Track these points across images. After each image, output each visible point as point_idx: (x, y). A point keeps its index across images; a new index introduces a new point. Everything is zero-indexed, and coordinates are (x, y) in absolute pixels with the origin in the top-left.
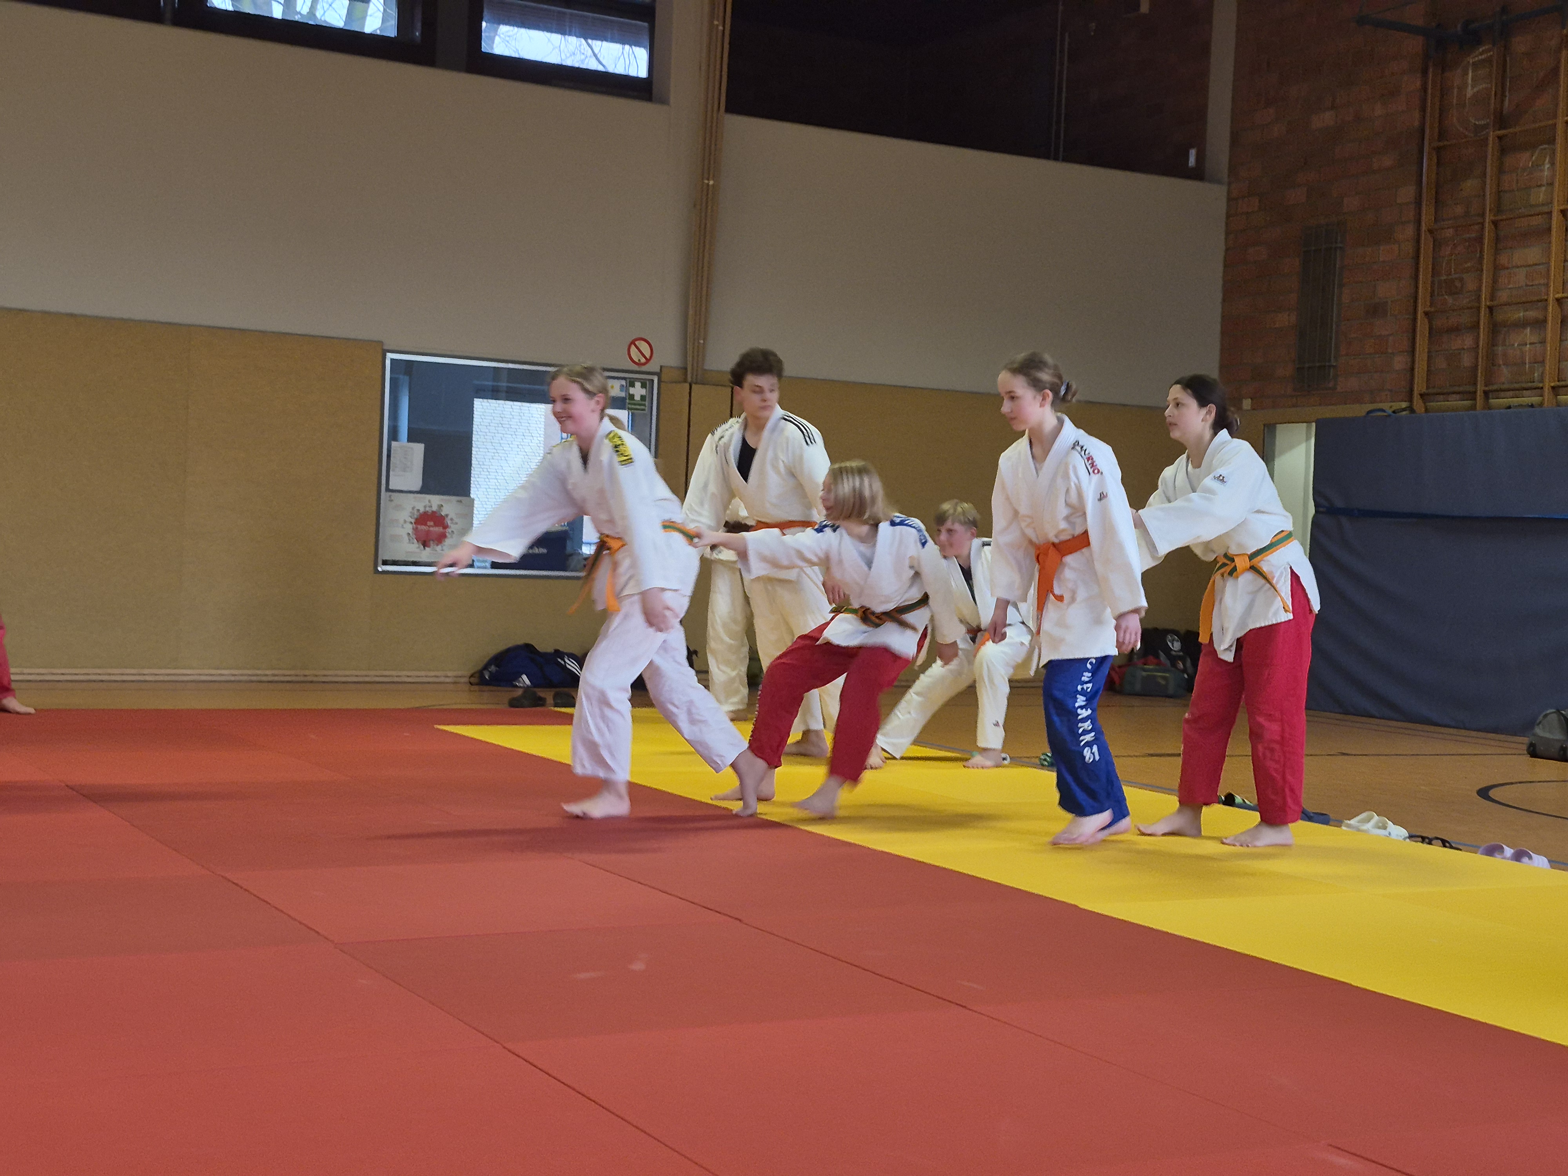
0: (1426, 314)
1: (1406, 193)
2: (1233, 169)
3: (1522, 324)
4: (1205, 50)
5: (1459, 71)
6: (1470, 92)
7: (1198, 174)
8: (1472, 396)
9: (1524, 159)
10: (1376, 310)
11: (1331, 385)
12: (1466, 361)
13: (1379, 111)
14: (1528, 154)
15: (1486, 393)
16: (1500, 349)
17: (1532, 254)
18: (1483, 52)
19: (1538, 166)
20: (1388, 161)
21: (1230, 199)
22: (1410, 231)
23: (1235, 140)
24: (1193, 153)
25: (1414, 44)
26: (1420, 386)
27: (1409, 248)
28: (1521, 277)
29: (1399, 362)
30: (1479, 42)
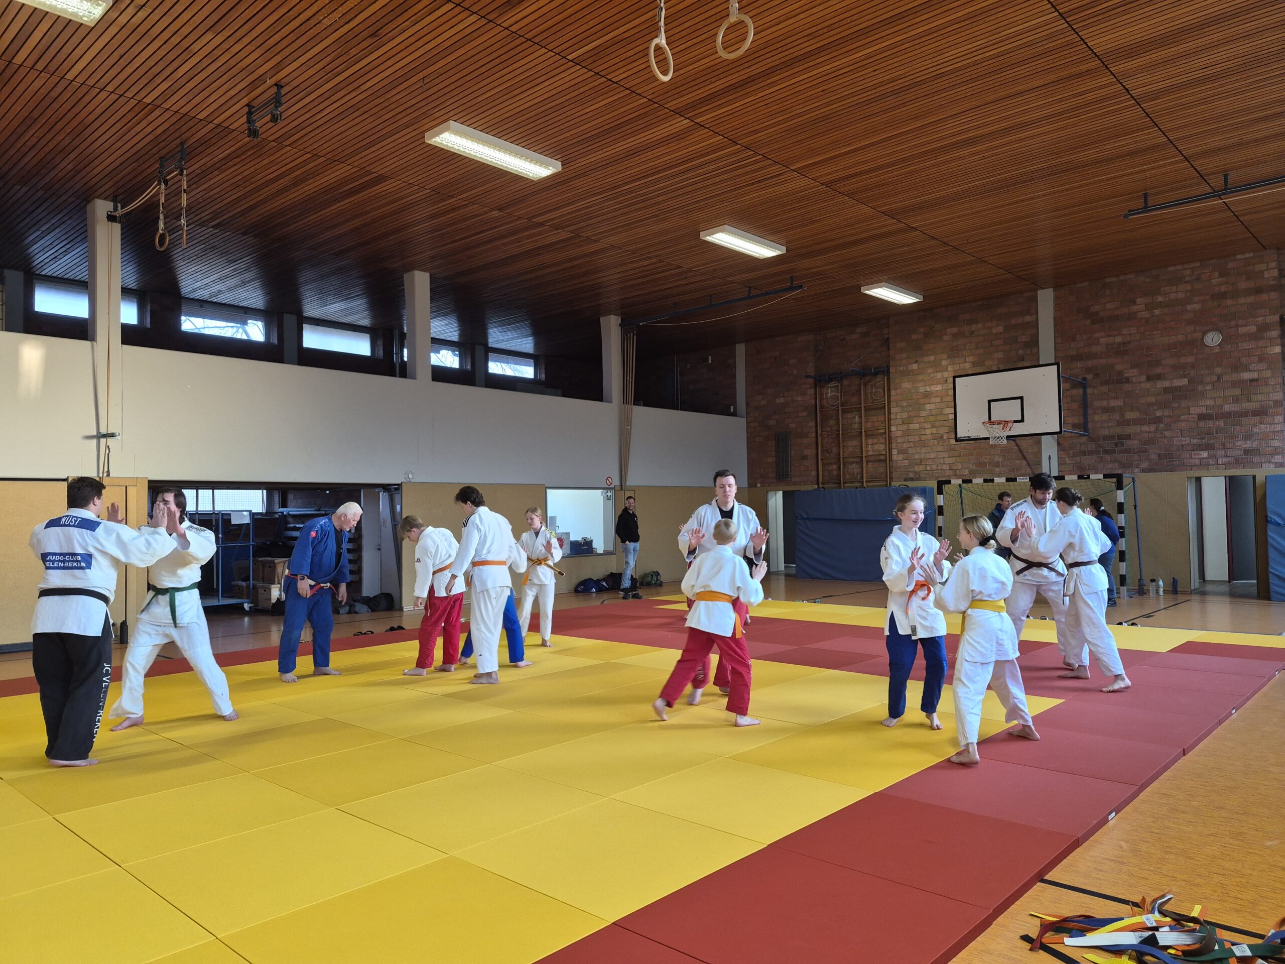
0: (821, 459)
1: (812, 424)
2: (747, 414)
3: (853, 462)
4: (734, 376)
5: (825, 389)
6: (829, 395)
7: (734, 414)
8: (840, 483)
9: (849, 415)
10: (804, 457)
11: (789, 479)
12: (835, 473)
13: (800, 399)
14: (850, 414)
15: (844, 483)
16: (846, 470)
17: (855, 443)
18: (833, 384)
19: (854, 417)
20: (805, 414)
21: (747, 423)
22: (814, 434)
23: (747, 404)
24: (732, 407)
25: (811, 381)
26: (820, 480)
27: (814, 440)
28: (851, 448)
29: (814, 473)
30: (832, 381)
